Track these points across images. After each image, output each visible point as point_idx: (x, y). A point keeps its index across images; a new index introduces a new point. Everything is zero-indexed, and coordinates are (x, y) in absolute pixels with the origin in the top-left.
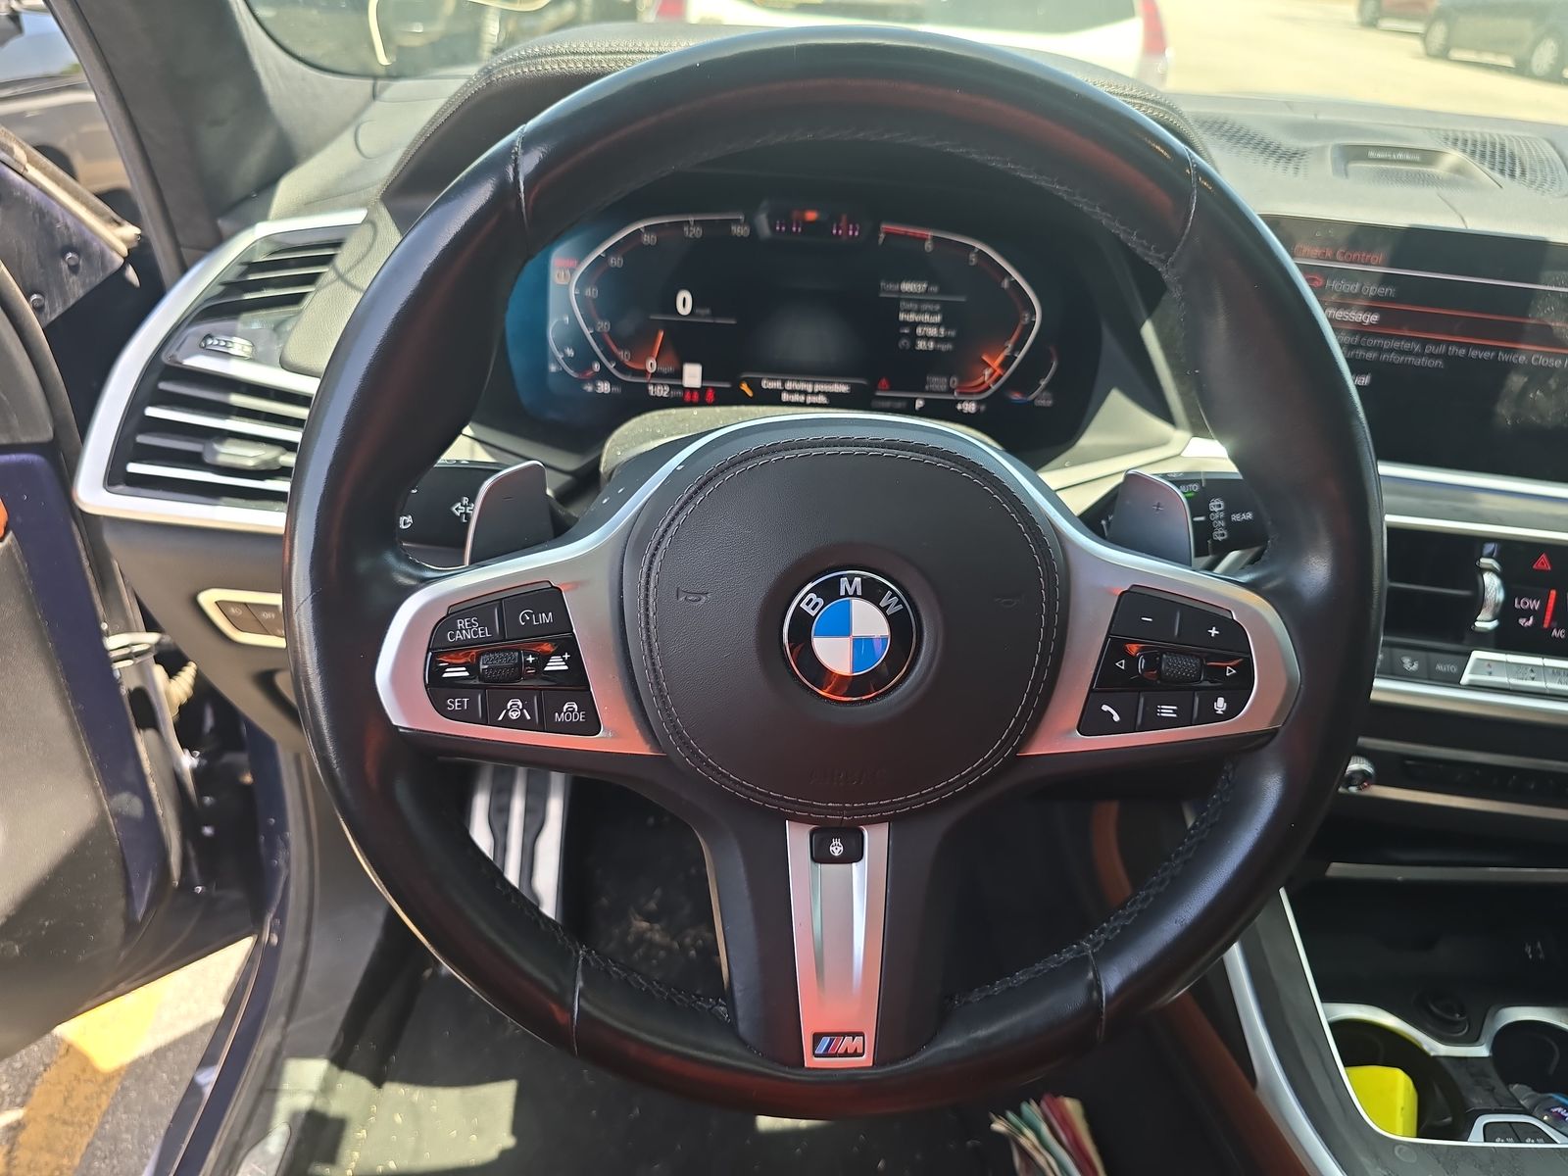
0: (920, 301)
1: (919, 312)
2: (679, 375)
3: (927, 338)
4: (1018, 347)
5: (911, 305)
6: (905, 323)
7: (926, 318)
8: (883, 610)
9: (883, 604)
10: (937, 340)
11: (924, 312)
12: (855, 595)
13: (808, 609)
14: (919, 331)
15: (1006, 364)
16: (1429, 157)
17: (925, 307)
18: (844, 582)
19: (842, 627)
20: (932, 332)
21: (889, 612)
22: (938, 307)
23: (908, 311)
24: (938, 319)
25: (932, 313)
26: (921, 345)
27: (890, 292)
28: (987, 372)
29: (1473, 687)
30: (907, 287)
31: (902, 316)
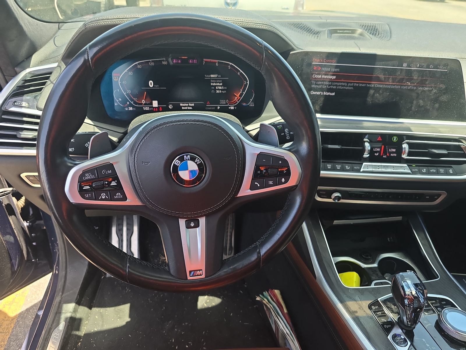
0: (216, 80)
1: (216, 83)
2: (152, 104)
3: (219, 90)
4: (244, 91)
5: (214, 81)
6: (213, 86)
7: (218, 84)
8: (196, 163)
9: (196, 161)
10: (221, 90)
11: (217, 83)
12: (188, 160)
13: (177, 164)
14: (217, 88)
15: (240, 96)
16: (353, 31)
17: (218, 81)
18: (185, 157)
19: (186, 168)
20: (220, 88)
21: (197, 163)
22: (221, 81)
23: (213, 83)
24: (221, 84)
25: (220, 83)
26: (218, 92)
27: (208, 77)
28: (236, 98)
29: (363, 172)
30: (212, 76)
31: (212, 84)
